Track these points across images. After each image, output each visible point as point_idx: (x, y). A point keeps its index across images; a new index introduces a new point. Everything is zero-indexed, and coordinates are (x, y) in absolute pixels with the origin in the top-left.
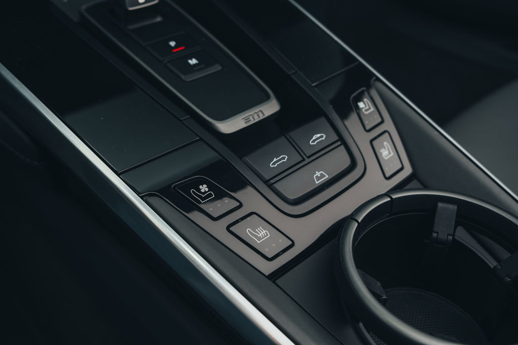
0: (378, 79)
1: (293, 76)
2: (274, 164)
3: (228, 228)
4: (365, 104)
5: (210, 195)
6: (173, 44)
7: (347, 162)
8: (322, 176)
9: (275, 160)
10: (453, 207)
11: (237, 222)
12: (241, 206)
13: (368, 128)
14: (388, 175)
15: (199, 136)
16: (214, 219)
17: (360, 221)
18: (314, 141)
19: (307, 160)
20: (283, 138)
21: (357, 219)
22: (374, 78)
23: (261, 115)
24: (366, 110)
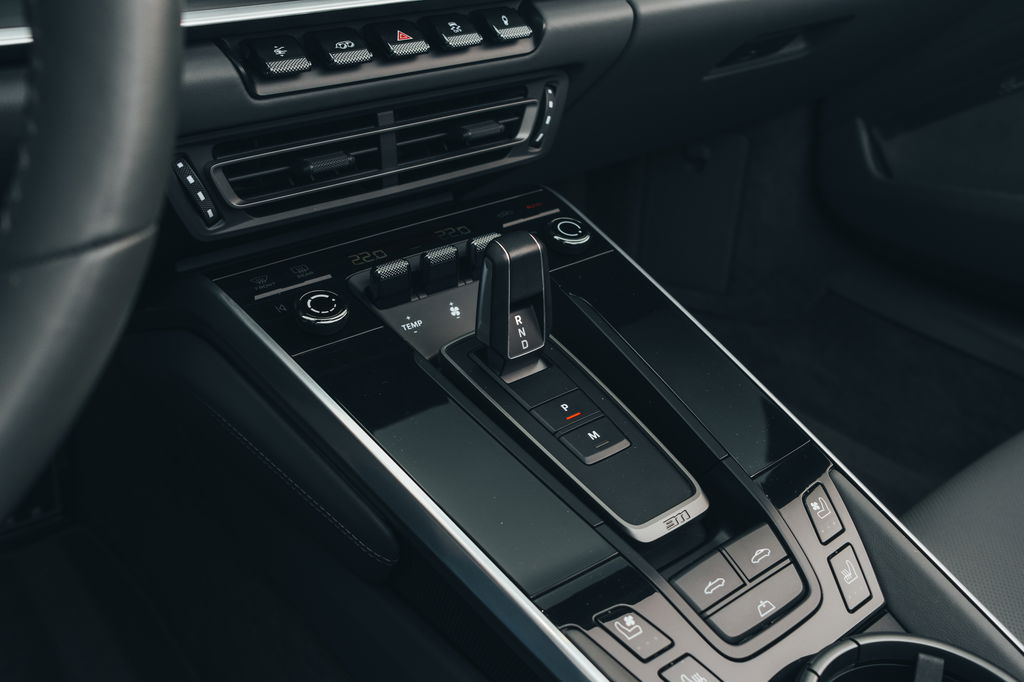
0: (836, 467)
1: (724, 462)
2: (709, 590)
3: (660, 673)
4: (819, 505)
5: (637, 630)
6: (565, 407)
7: (799, 588)
8: (768, 607)
9: (710, 584)
10: (940, 662)
11: (669, 666)
12: (672, 645)
13: (824, 541)
14: (851, 607)
15: (617, 550)
16: (645, 661)
17: (820, 673)
18: (756, 559)
19: (749, 585)
20: (719, 554)
21: (815, 669)
22: (832, 465)
23: (685, 516)
24: (822, 514)
